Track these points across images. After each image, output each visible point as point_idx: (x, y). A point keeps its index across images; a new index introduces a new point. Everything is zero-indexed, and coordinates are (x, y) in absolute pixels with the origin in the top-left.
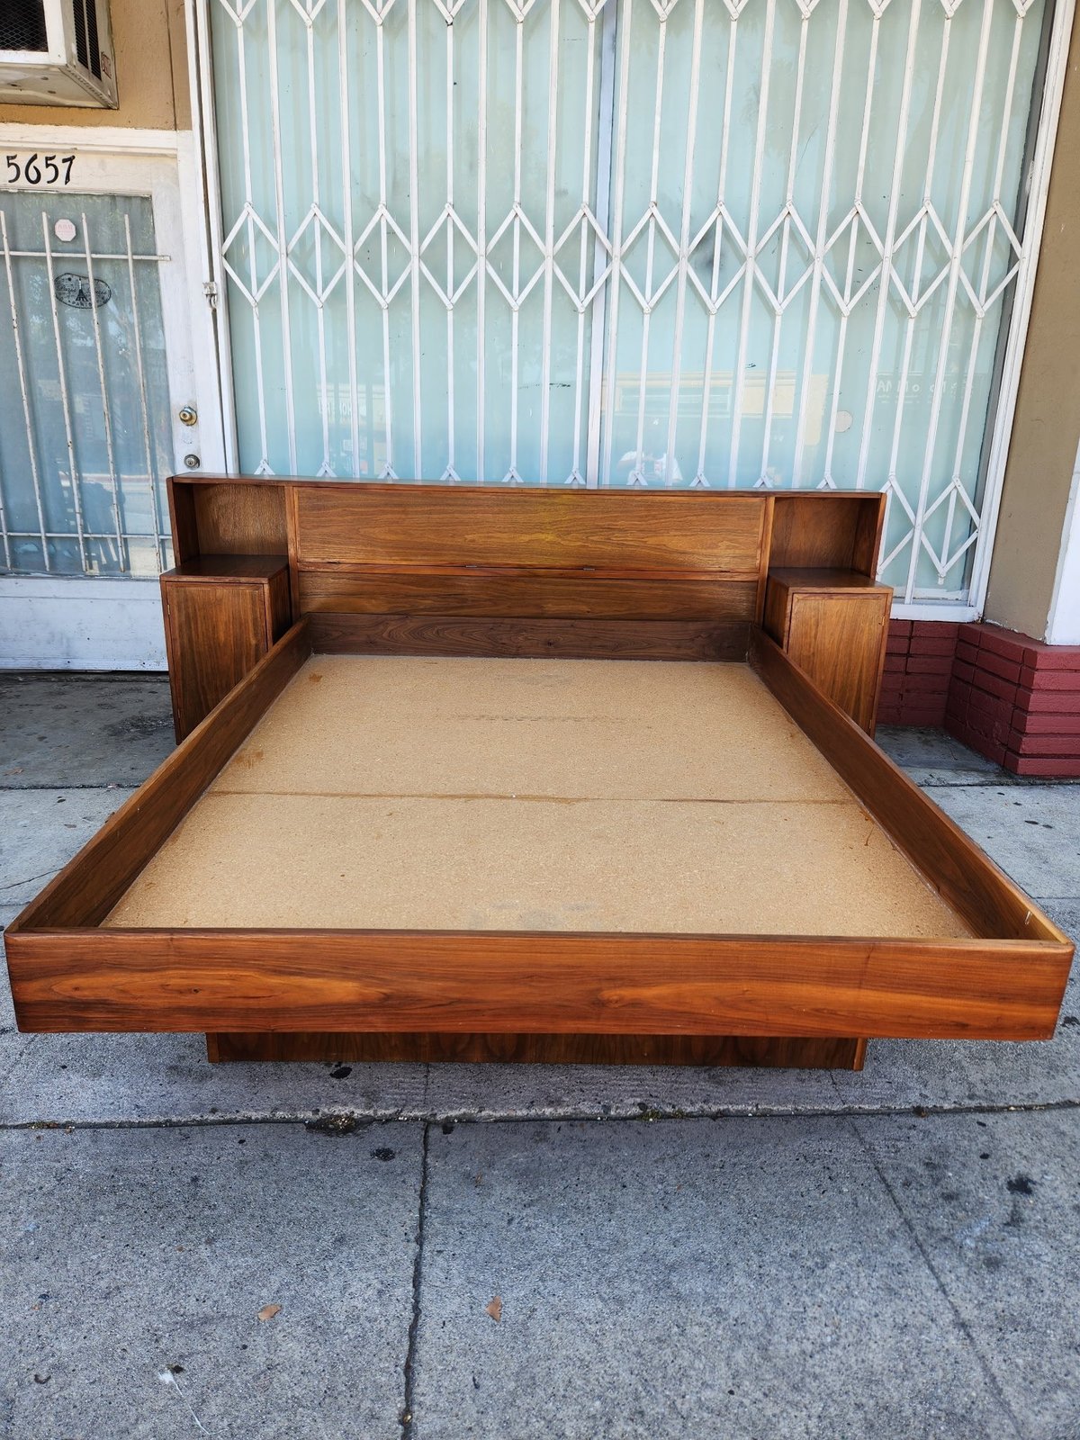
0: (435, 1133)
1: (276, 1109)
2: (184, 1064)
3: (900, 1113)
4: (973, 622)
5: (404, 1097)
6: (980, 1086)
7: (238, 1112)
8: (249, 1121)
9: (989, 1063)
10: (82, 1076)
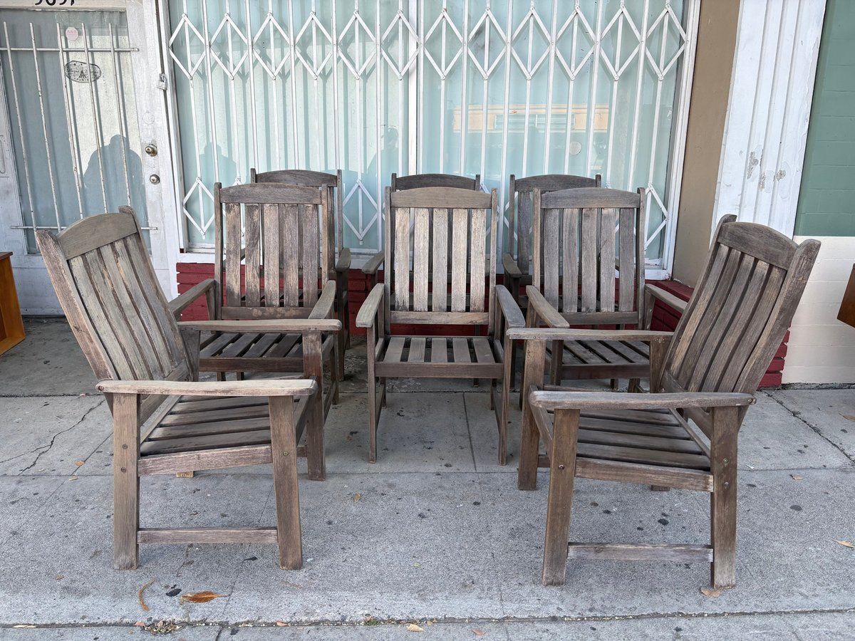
0: (226, 634)
1: (124, 617)
2: (75, 585)
3: (541, 620)
4: (666, 280)
5: (211, 609)
6: (600, 602)
7: (99, 618)
8: (105, 624)
9: (610, 586)
10: (6, 593)
